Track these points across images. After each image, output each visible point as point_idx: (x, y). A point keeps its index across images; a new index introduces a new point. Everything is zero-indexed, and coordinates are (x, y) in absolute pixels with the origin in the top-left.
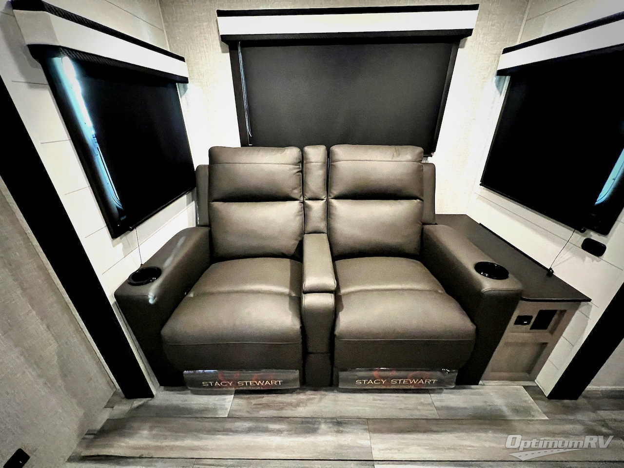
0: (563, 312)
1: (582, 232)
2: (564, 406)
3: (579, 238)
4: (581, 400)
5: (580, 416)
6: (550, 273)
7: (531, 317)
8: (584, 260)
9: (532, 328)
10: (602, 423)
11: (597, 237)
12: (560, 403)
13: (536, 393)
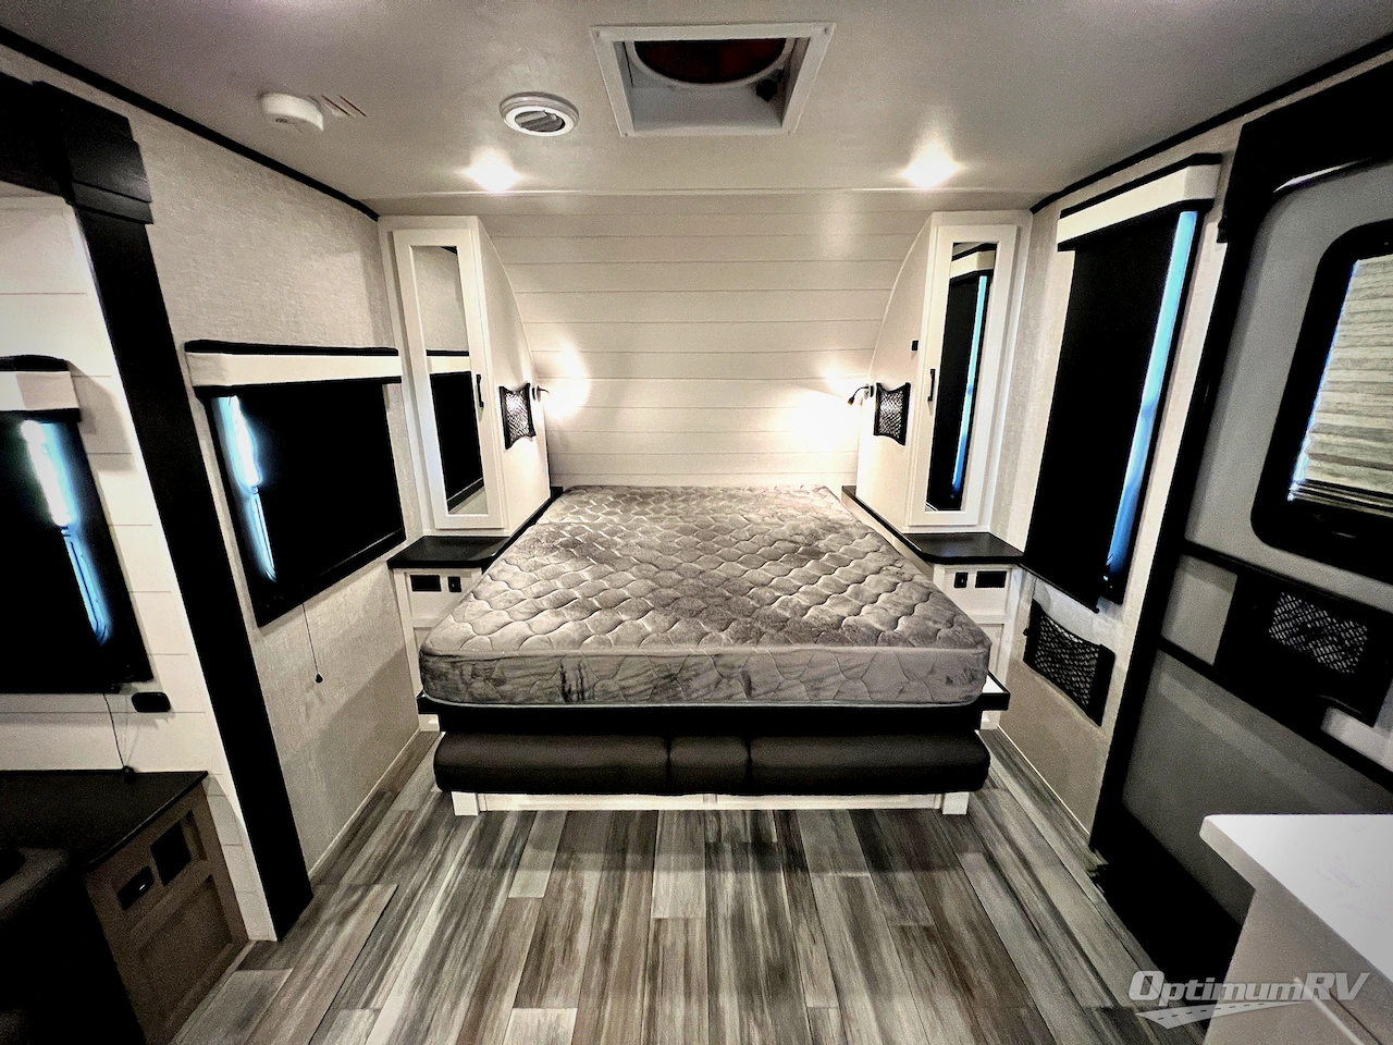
0: (189, 817)
1: (121, 688)
2: (304, 925)
3: (122, 701)
4: (319, 892)
5: (326, 915)
6: (128, 774)
7: (147, 870)
8: (155, 725)
9: (165, 884)
10: (352, 889)
11: (143, 687)
12: (295, 930)
13: (261, 955)
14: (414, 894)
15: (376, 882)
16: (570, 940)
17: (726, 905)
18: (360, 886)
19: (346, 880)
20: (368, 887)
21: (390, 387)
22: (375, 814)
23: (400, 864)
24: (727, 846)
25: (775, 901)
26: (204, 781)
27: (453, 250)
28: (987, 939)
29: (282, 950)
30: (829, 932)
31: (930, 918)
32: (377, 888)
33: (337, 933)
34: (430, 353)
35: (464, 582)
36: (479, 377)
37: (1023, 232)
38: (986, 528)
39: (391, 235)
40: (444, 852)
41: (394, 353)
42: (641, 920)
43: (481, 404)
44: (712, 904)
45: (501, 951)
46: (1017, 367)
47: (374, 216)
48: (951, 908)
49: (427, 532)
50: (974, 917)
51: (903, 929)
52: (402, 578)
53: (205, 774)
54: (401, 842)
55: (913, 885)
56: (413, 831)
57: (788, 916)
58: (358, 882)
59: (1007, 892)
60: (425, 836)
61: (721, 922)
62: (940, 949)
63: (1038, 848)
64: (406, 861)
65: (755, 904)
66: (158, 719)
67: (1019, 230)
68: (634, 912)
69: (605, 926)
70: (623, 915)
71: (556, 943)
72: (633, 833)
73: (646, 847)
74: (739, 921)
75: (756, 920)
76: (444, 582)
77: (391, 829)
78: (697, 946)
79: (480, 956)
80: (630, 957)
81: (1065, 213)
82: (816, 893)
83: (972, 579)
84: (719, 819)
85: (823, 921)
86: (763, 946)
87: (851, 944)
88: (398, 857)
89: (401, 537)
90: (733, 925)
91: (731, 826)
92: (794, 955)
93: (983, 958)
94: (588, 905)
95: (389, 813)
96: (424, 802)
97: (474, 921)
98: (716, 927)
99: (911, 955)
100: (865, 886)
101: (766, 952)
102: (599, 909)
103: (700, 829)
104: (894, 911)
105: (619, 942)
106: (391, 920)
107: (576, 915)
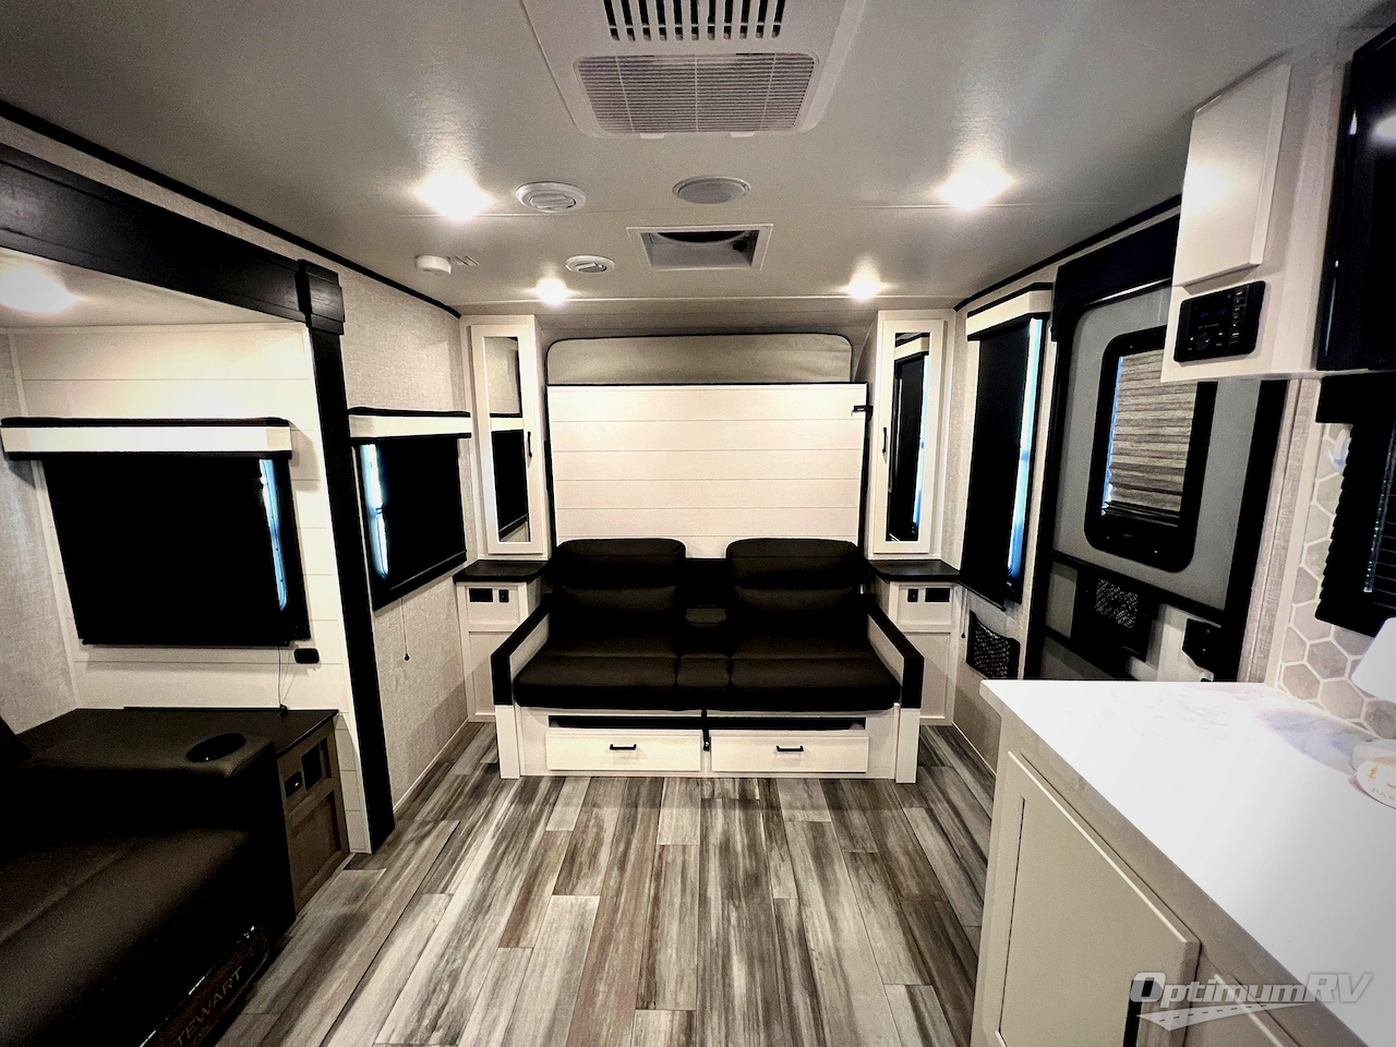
0: (324, 743)
1: (287, 645)
2: (389, 844)
3: (288, 655)
4: (398, 825)
5: (406, 838)
6: (283, 710)
7: (299, 773)
8: (307, 674)
9: (308, 786)
10: (424, 823)
11: (302, 645)
12: (384, 847)
13: (360, 861)
14: (473, 827)
15: (443, 819)
16: (594, 856)
17: (715, 838)
18: (430, 822)
19: (419, 818)
20: (436, 823)
21: (461, 441)
22: (437, 776)
23: (460, 808)
24: (719, 801)
25: (755, 834)
26: (335, 718)
27: (515, 339)
28: (919, 863)
29: (377, 857)
30: (794, 854)
31: (875, 846)
32: (444, 823)
33: (415, 850)
34: (492, 415)
35: (511, 594)
36: (529, 433)
37: (949, 324)
38: (937, 556)
39: (469, 328)
40: (494, 802)
41: (467, 415)
42: (649, 846)
43: (530, 455)
44: (704, 837)
45: (541, 863)
46: (951, 426)
47: (458, 315)
48: (893, 842)
49: (481, 556)
50: (911, 847)
51: (853, 854)
52: (463, 590)
53: (337, 711)
54: (459, 795)
55: (865, 828)
56: (467, 789)
57: (764, 845)
58: (428, 819)
59: (939, 832)
60: (478, 792)
61: (711, 848)
62: (881, 866)
63: (972, 807)
64: (465, 807)
65: (738, 837)
66: (309, 668)
67: (946, 324)
68: (644, 840)
69: (621, 848)
70: (635, 843)
71: (584, 857)
72: (644, 791)
73: (654, 801)
74: (726, 848)
75: (739, 847)
76: (496, 595)
77: (451, 786)
78: (692, 859)
79: (526, 865)
80: (639, 866)
81: (971, 314)
82: (788, 832)
83: (922, 594)
84: (713, 783)
85: (791, 848)
86: (743, 863)
87: (811, 862)
88: (457, 805)
89: (464, 559)
90: (720, 853)
91: (723, 789)
92: (767, 868)
93: (915, 873)
94: (608, 836)
95: (447, 777)
96: (475, 769)
97: (520, 845)
98: (707, 851)
99: (857, 870)
100: (827, 828)
101: (745, 865)
102: (616, 840)
103: (698, 790)
104: (848, 843)
105: (632, 856)
106: (456, 842)
107: (599, 841)
